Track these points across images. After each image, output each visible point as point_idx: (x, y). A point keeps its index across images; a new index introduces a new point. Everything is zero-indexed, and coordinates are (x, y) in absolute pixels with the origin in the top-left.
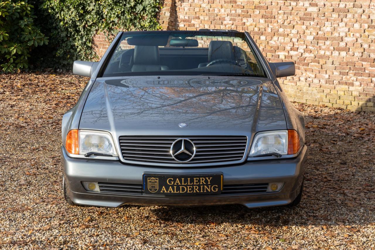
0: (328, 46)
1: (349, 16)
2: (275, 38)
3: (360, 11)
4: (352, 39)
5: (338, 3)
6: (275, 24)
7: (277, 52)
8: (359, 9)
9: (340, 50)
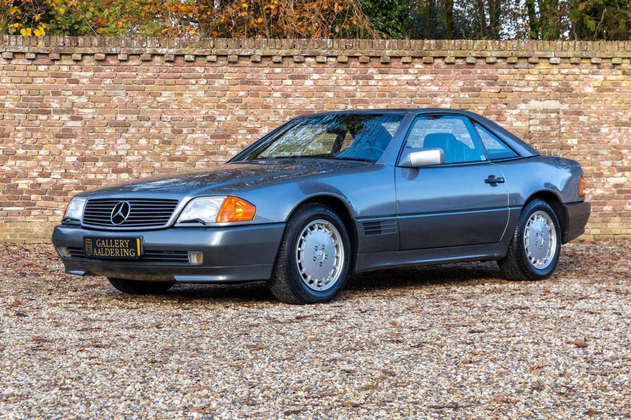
0: (99, 167)
1: (132, 130)
2: (11, 162)
3: (148, 124)
4: (137, 158)
5: (114, 116)
6: (10, 144)
7: (15, 180)
8: (146, 122)
9: (117, 171)
